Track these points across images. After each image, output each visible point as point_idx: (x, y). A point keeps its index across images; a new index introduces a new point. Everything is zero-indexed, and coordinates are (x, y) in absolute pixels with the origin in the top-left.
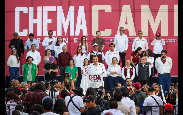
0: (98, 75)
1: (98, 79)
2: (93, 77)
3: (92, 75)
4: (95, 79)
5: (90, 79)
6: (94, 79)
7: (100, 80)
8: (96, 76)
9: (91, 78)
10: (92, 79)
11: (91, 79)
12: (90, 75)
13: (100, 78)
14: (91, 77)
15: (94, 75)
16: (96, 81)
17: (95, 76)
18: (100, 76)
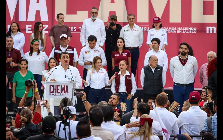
0: (65, 86)
1: (64, 93)
2: (56, 89)
3: (54, 86)
4: (60, 92)
5: (50, 92)
6: (58, 92)
7: (67, 93)
8: (61, 86)
9: (52, 90)
10: (54, 92)
11: (52, 92)
12: (50, 86)
13: (67, 91)
14: (52, 88)
15: (58, 86)
16: (61, 95)
17: (59, 88)
18: (67, 86)
